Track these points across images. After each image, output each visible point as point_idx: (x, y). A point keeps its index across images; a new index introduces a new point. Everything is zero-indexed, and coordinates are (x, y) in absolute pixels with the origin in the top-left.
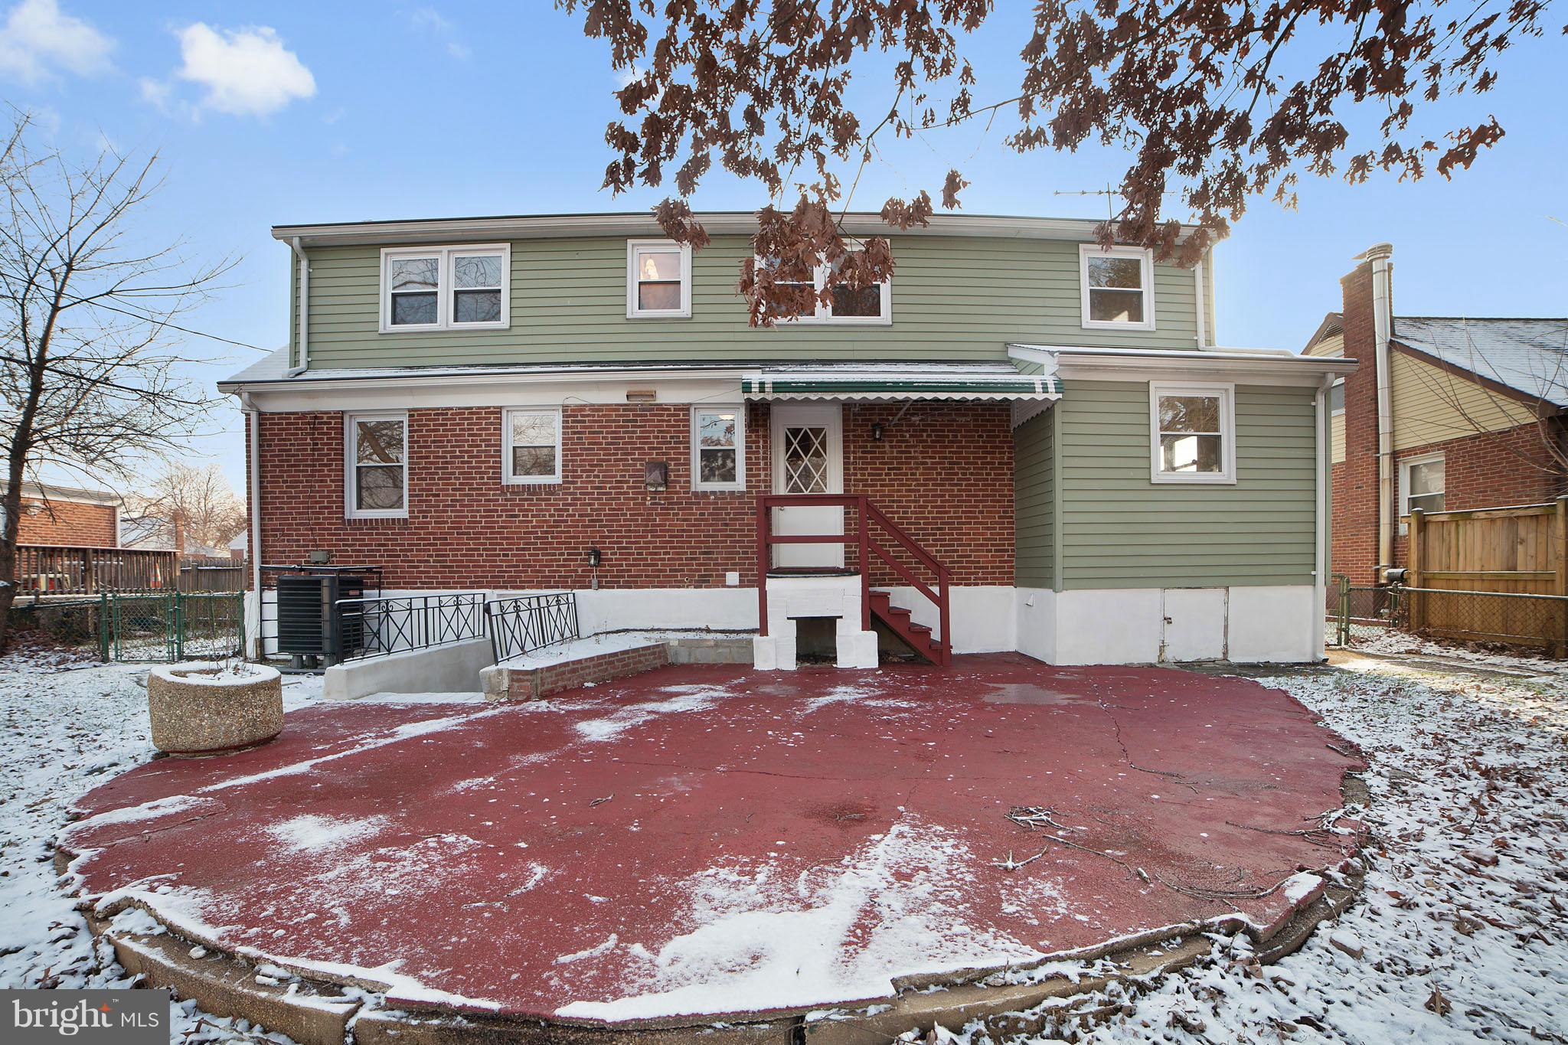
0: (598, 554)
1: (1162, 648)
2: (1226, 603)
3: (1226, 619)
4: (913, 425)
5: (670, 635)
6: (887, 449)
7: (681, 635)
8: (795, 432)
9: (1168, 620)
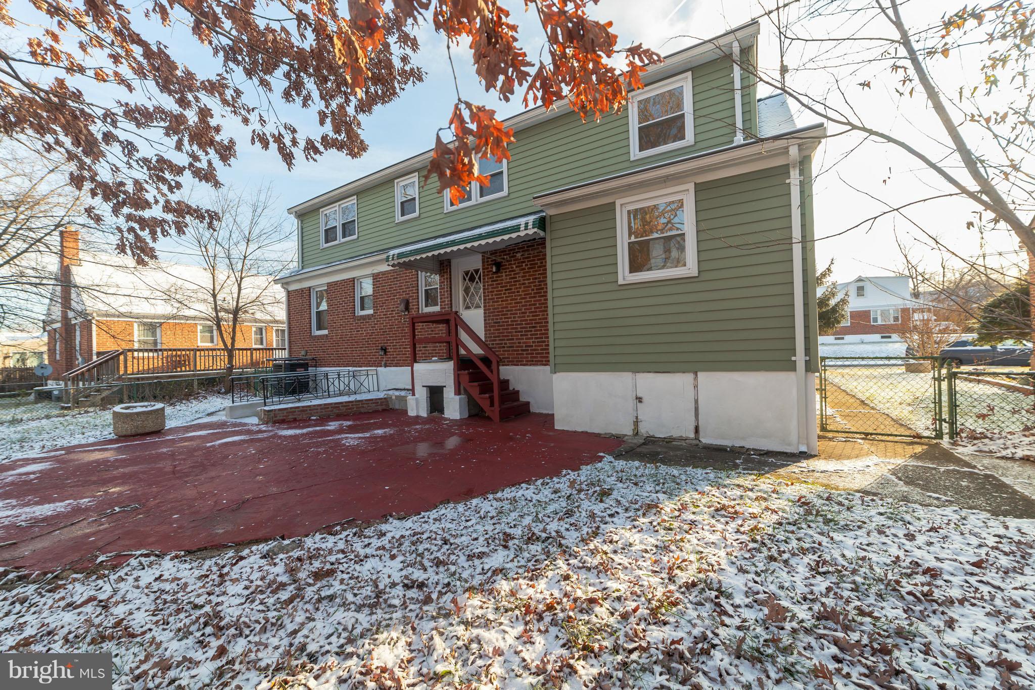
0: (385, 350)
1: (636, 423)
2: (696, 387)
3: (696, 401)
4: (517, 259)
5: (391, 393)
6: (504, 277)
7: (397, 393)
8: (467, 273)
9: (639, 400)
